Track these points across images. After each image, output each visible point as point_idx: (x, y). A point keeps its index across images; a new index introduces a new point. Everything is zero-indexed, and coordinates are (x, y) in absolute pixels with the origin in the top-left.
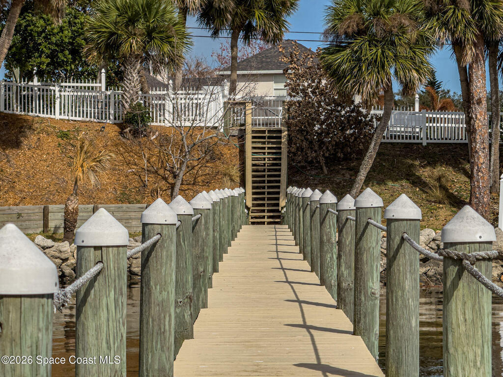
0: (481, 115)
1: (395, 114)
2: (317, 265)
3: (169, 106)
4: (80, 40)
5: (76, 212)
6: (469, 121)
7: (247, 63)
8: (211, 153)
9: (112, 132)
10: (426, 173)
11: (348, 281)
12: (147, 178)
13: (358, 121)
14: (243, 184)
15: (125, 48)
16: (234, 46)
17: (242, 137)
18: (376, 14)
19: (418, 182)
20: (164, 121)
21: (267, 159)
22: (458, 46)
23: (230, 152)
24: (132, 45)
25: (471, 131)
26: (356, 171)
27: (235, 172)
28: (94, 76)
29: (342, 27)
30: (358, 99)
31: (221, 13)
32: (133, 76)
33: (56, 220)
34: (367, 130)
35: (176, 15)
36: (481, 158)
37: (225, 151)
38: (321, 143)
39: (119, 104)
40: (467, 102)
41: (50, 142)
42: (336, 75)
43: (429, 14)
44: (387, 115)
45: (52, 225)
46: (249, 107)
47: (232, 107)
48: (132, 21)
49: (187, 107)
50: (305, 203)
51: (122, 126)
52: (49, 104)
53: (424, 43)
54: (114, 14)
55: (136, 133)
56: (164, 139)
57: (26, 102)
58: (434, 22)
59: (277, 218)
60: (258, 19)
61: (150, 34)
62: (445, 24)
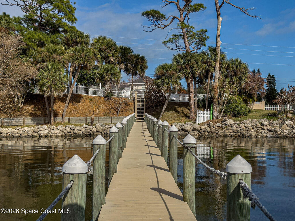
0: (192, 95)
1: (172, 94)
2: (153, 135)
3: (116, 93)
4: (95, 76)
5: (93, 119)
6: (189, 96)
7: (136, 81)
8: (127, 104)
9: (103, 99)
10: (179, 109)
11: (160, 141)
12: (111, 110)
13: (162, 96)
14: (135, 112)
15: (106, 78)
16: (132, 78)
17: (134, 100)
18: (167, 71)
19: (177, 111)
20: (115, 96)
21: (140, 105)
22: (187, 79)
23: (131, 104)
24: (108, 77)
25: (190, 99)
26: (162, 109)
27: (133, 109)
28: (98, 85)
29: (159, 74)
30: (163, 91)
31: (129, 70)
32: (108, 85)
33: (89, 120)
34: (165, 99)
35: (118, 71)
36: (192, 106)
37: (130, 103)
38: (154, 102)
39: (104, 92)
40: (189, 92)
41: (87, 101)
42: (157, 85)
43: (180, 71)
44: (170, 95)
45: (88, 122)
46: (136, 93)
47: (132, 93)
48: (107, 72)
49: (121, 93)
50: (150, 119)
51: (105, 97)
52: (87, 92)
53: (179, 78)
54: (103, 70)
55: (108, 99)
56: (115, 101)
57: (81, 91)
58: (181, 73)
59: (143, 120)
60: (138, 71)
61: (112, 75)
62: (184, 73)
